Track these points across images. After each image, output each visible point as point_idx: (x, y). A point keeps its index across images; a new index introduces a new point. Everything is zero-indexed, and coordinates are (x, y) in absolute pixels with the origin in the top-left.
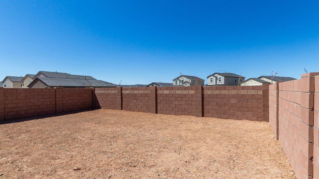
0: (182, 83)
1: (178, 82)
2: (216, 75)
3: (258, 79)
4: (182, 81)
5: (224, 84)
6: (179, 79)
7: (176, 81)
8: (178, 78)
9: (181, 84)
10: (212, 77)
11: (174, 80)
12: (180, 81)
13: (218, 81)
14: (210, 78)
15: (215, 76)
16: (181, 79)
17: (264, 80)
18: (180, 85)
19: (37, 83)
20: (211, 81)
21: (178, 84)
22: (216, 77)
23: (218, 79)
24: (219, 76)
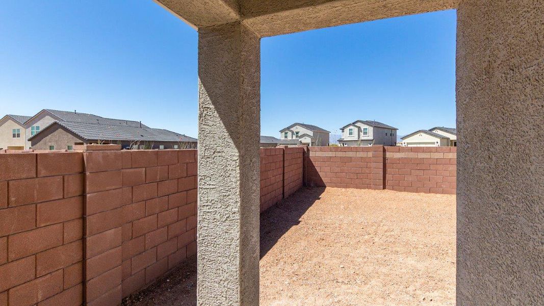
0: (297, 137)
1: (289, 134)
2: (358, 124)
3: (430, 132)
4: (297, 133)
5: (372, 138)
6: (291, 129)
7: (286, 133)
8: (288, 128)
9: (294, 138)
10: (351, 127)
11: (282, 131)
12: (293, 133)
13: (362, 134)
14: (348, 128)
15: (356, 126)
16: (294, 129)
17: (438, 133)
18: (292, 140)
19: (55, 133)
20: (351, 134)
21: (289, 138)
22: (359, 128)
23: (363, 130)
24: (363, 127)
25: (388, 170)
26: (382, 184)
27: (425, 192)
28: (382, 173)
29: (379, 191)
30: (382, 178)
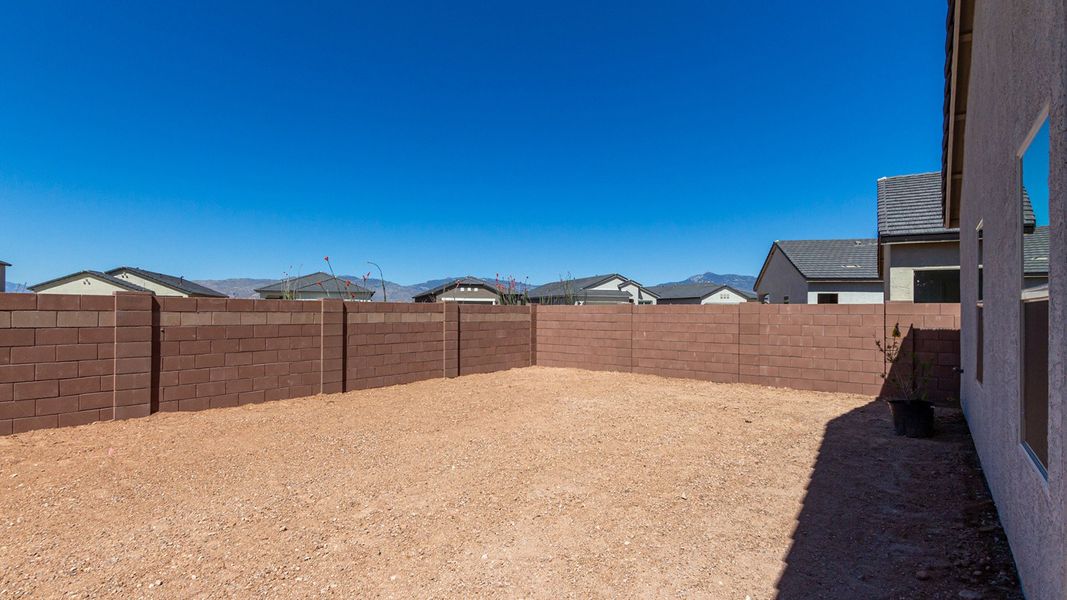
3: (109, 276)
17: (129, 280)
25: (166, 359)
26: (149, 400)
27: (255, 402)
28: (148, 368)
29: (142, 421)
30: (149, 384)
